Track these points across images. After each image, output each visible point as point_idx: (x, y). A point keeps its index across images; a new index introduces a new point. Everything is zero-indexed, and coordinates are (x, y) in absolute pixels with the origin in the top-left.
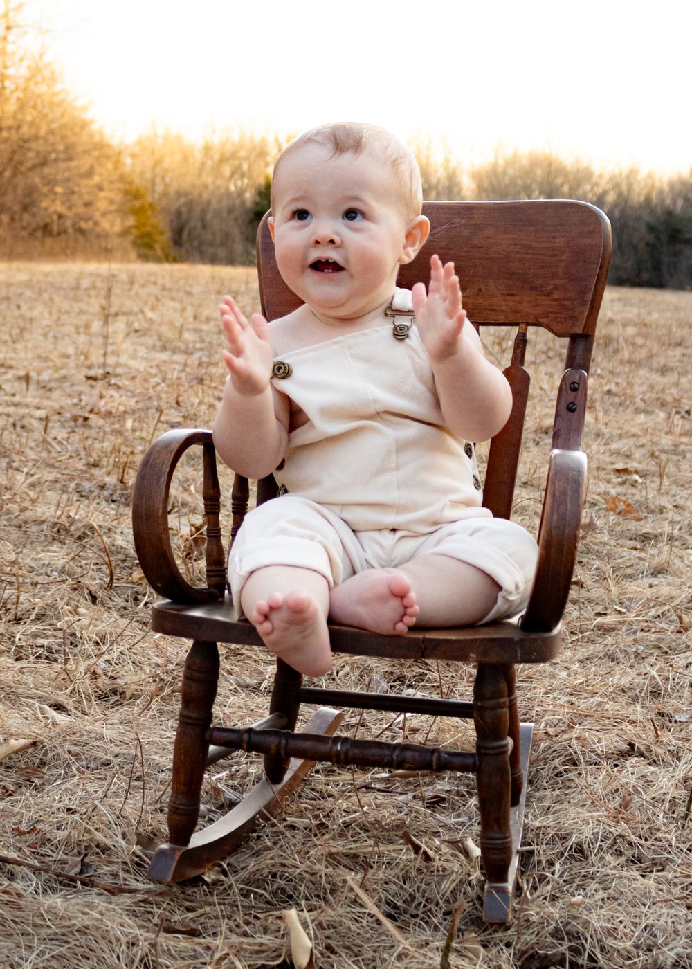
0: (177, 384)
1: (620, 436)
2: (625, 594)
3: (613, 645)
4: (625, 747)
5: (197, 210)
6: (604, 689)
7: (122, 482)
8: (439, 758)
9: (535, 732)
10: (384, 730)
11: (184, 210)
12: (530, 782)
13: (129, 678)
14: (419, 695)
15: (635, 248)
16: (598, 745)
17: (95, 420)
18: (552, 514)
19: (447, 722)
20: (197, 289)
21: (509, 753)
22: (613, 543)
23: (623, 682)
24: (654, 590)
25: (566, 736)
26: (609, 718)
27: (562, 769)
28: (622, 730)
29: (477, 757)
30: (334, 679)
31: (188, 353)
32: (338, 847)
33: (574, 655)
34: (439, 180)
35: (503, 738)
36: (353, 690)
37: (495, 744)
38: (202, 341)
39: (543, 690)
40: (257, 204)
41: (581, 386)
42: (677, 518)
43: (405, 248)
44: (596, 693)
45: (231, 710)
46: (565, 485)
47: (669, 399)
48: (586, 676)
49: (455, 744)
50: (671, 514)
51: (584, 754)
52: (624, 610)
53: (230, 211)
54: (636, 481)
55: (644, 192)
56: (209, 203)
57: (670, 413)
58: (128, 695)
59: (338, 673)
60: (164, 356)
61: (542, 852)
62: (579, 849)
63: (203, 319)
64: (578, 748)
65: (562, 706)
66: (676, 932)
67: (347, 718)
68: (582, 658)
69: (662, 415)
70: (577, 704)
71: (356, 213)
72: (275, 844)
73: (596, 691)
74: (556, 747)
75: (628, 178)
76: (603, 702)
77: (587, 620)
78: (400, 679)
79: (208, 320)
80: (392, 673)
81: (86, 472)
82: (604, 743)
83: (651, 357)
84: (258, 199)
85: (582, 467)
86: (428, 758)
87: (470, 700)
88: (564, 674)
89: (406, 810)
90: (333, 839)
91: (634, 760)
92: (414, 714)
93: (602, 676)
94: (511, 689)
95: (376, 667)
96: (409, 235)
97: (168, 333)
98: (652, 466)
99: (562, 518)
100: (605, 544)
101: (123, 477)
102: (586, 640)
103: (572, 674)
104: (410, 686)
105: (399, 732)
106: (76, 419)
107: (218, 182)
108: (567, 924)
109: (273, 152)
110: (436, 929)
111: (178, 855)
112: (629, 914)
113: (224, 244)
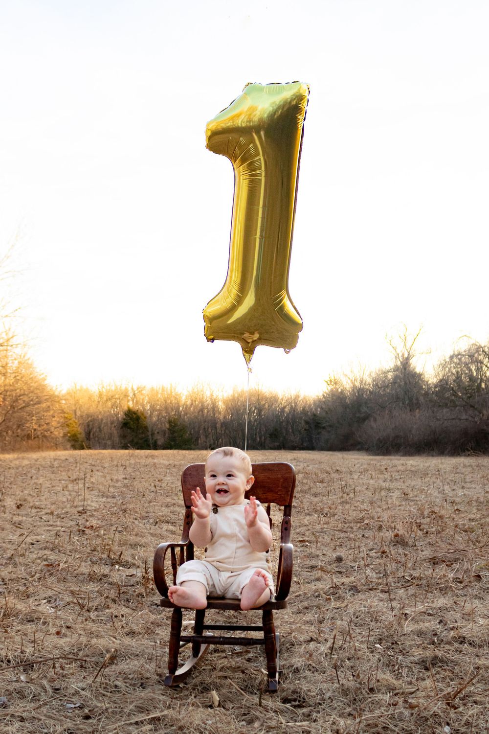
4: (310, 639)
5: (97, 423)
7: (109, 557)
8: (253, 641)
11: (91, 423)
12: (279, 652)
13: (135, 628)
15: (300, 432)
17: (87, 531)
22: (300, 570)
24: (316, 587)
25: (290, 637)
26: (304, 631)
27: (289, 647)
28: (308, 634)
29: (265, 640)
32: (221, 674)
34: (208, 405)
35: (272, 633)
42: (324, 559)
43: (247, 485)
46: (287, 555)
47: (319, 508)
50: (321, 558)
51: (296, 642)
53: (112, 423)
54: (307, 545)
56: (102, 420)
57: (319, 515)
58: (136, 633)
60: (104, 500)
61: (285, 671)
62: (297, 669)
63: (114, 480)
64: (294, 640)
66: (329, 690)
69: (316, 516)
71: (231, 475)
72: (200, 675)
74: (287, 640)
75: (295, 399)
76: (301, 626)
81: (92, 553)
82: (302, 638)
83: (310, 488)
85: (292, 549)
87: (261, 625)
89: (240, 662)
90: (218, 672)
91: (313, 642)
96: (248, 482)
97: (102, 488)
98: (313, 539)
99: (287, 565)
100: (297, 571)
106: (79, 531)
107: (106, 409)
108: (295, 689)
109: (131, 395)
110: (256, 694)
111: (173, 677)
112: (314, 686)
113: (110, 438)
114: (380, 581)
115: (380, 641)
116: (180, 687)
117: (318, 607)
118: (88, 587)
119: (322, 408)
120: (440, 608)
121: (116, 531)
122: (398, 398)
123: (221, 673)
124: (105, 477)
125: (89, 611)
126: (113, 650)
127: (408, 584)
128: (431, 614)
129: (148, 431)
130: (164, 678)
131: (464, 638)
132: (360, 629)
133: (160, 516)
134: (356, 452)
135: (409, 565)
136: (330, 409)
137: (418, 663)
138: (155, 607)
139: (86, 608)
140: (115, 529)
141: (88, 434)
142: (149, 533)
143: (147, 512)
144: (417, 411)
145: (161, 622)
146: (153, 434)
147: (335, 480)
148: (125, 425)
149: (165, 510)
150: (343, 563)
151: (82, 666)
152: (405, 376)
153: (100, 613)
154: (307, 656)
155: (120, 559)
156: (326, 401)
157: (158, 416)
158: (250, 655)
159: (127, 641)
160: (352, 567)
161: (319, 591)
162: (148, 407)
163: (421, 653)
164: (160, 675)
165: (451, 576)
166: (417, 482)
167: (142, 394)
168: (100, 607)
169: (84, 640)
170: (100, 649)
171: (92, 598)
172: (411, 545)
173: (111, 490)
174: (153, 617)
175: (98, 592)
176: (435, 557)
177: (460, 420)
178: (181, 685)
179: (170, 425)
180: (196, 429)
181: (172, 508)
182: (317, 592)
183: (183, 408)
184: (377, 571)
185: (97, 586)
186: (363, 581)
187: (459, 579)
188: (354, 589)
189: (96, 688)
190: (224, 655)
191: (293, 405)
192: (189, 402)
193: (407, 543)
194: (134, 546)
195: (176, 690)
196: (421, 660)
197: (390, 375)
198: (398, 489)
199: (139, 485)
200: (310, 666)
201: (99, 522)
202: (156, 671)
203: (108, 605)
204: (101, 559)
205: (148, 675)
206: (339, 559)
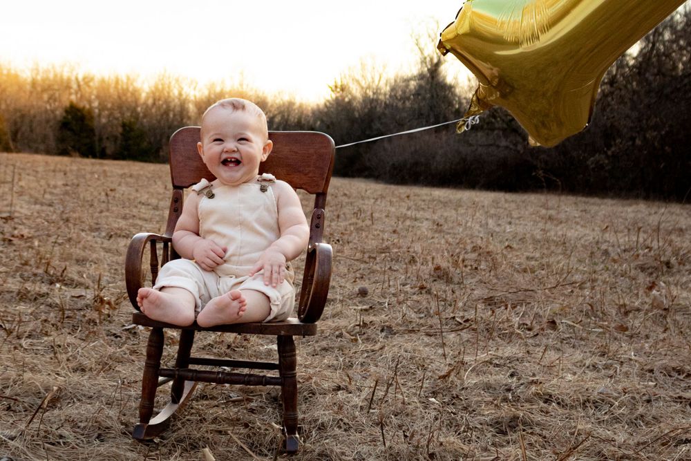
4: (336, 387)
5: (27, 120)
7: (46, 272)
8: (266, 380)
11: (19, 120)
13: (86, 362)
17: (15, 241)
18: (319, 270)
24: (336, 324)
25: (308, 383)
27: (308, 396)
29: (283, 379)
32: (213, 427)
34: (175, 106)
35: (294, 370)
40: (65, 118)
41: (322, 216)
43: (263, 154)
50: (338, 290)
51: (318, 389)
53: (48, 121)
55: (297, 117)
56: (35, 117)
58: (88, 369)
60: (38, 207)
61: (306, 427)
62: (323, 424)
63: (51, 186)
66: (371, 454)
72: (183, 427)
74: (305, 387)
75: (288, 108)
81: (22, 268)
84: (64, 114)
86: (261, 380)
89: (239, 413)
91: (341, 391)
96: (264, 149)
101: (47, 270)
106: (4, 240)
107: (40, 103)
108: (323, 451)
109: (75, 86)
110: (266, 455)
111: (146, 427)
112: (349, 447)
113: (43, 142)
114: (422, 321)
115: (435, 394)
116: (155, 443)
117: (340, 349)
118: (17, 308)
119: (322, 121)
120: (508, 358)
121: (55, 242)
122: (422, 114)
123: (214, 425)
124: (38, 181)
125: (19, 338)
126: (55, 388)
127: (460, 327)
128: (497, 364)
129: (94, 135)
130: (132, 429)
131: (551, 396)
132: (403, 379)
133: (115, 228)
134: (363, 180)
135: (460, 304)
136: (332, 123)
137: (491, 425)
138: (113, 338)
139: (15, 333)
140: (54, 240)
141: (15, 135)
142: (101, 247)
143: (97, 224)
144: (444, 132)
145: (123, 357)
146: (101, 140)
147: (344, 204)
148: (64, 125)
149: (123, 223)
150: (369, 297)
151: (9, 409)
152: (431, 86)
153: (35, 341)
154: (336, 408)
155: (62, 276)
156: (328, 111)
157: (109, 116)
158: (253, 404)
159: (75, 378)
160: (380, 304)
161: (341, 329)
162: (96, 104)
163: (493, 411)
164: (126, 425)
165: (516, 320)
166: (450, 213)
167: (89, 86)
168: (34, 333)
169: (12, 373)
170: (36, 386)
171: (24, 322)
172: (456, 282)
173: (47, 196)
174: (111, 350)
175: (31, 314)
176: (491, 297)
177: (498, 146)
178: (157, 440)
179: (124, 130)
180: (158, 138)
181: (131, 221)
182: (337, 330)
183: (142, 108)
184: (415, 310)
185: (30, 307)
186: (399, 320)
187: (527, 325)
188: (388, 330)
189: (32, 436)
190: (216, 403)
191: (286, 114)
192: (150, 102)
193: (451, 278)
194: (80, 261)
195: (148, 445)
196: (495, 421)
197: (413, 84)
198: (427, 219)
199: (85, 194)
200: (340, 422)
201: (32, 231)
202: (119, 419)
203: (47, 332)
204: (35, 275)
205: (109, 423)
206: (363, 293)
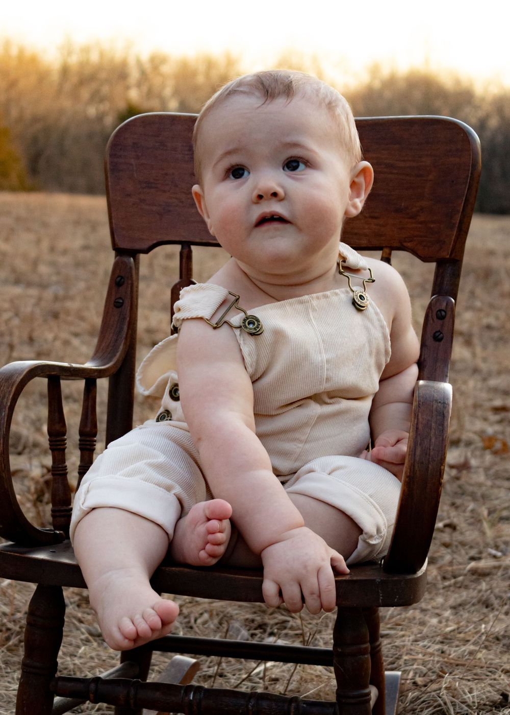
0: (30, 319)
1: (499, 373)
2: (500, 537)
3: (486, 591)
4: (498, 697)
5: (54, 137)
6: (476, 637)
9: (403, 681)
10: (244, 680)
11: (41, 136)
14: (281, 642)
16: (469, 695)
18: (415, 448)
19: (309, 671)
20: (54, 220)
21: (372, 703)
22: (489, 483)
23: (497, 630)
25: (434, 686)
26: (482, 667)
28: (495, 679)
29: (337, 707)
30: (191, 628)
31: (43, 286)
33: (446, 601)
35: (366, 687)
36: (212, 638)
37: (356, 693)
38: (58, 273)
39: (412, 638)
41: (449, 314)
43: (351, 198)
44: (468, 641)
45: (82, 661)
46: (429, 418)
48: (458, 623)
49: (318, 695)
51: (454, 705)
52: (499, 554)
59: (196, 621)
64: (447, 698)
65: (432, 654)
67: (204, 668)
68: (454, 604)
70: (448, 652)
71: (298, 162)
73: (468, 639)
74: (425, 697)
76: (475, 651)
77: (460, 564)
78: (262, 626)
79: (65, 252)
80: (253, 621)
82: (475, 693)
85: (448, 399)
86: (286, 707)
88: (434, 621)
92: (277, 663)
93: (475, 622)
94: (375, 635)
95: (237, 614)
96: (353, 185)
97: (22, 266)
99: (426, 452)
100: (480, 485)
102: (458, 585)
103: (444, 621)
104: (272, 634)
105: (258, 683)
109: (135, 73)
167: (160, 73)
